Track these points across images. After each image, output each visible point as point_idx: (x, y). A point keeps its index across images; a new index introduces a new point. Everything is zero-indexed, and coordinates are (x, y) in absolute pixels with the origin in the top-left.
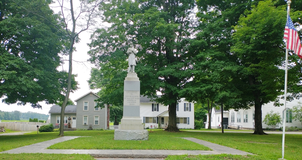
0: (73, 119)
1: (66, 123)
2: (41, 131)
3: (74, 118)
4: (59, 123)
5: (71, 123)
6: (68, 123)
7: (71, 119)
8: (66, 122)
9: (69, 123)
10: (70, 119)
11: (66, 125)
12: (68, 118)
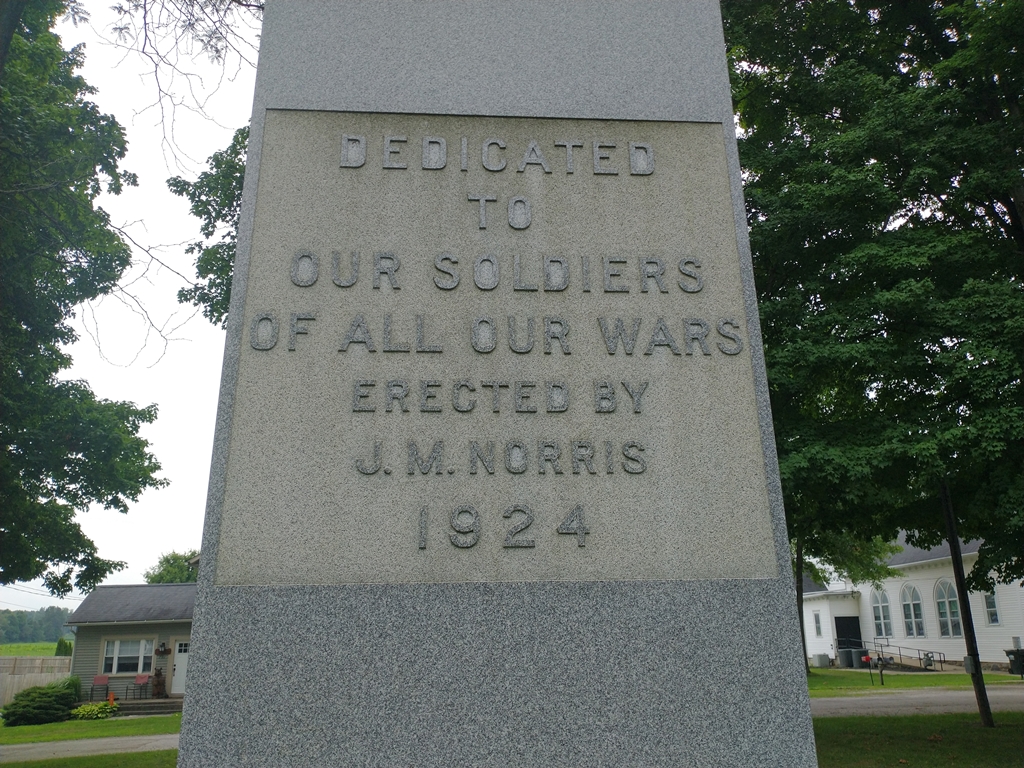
0: (180, 651)
1: (147, 674)
2: (12, 718)
3: (184, 648)
4: (110, 675)
5: (167, 673)
6: (152, 673)
7: (167, 652)
8: (147, 666)
9: (159, 674)
10: (163, 652)
11: (145, 680)
12: (154, 646)
